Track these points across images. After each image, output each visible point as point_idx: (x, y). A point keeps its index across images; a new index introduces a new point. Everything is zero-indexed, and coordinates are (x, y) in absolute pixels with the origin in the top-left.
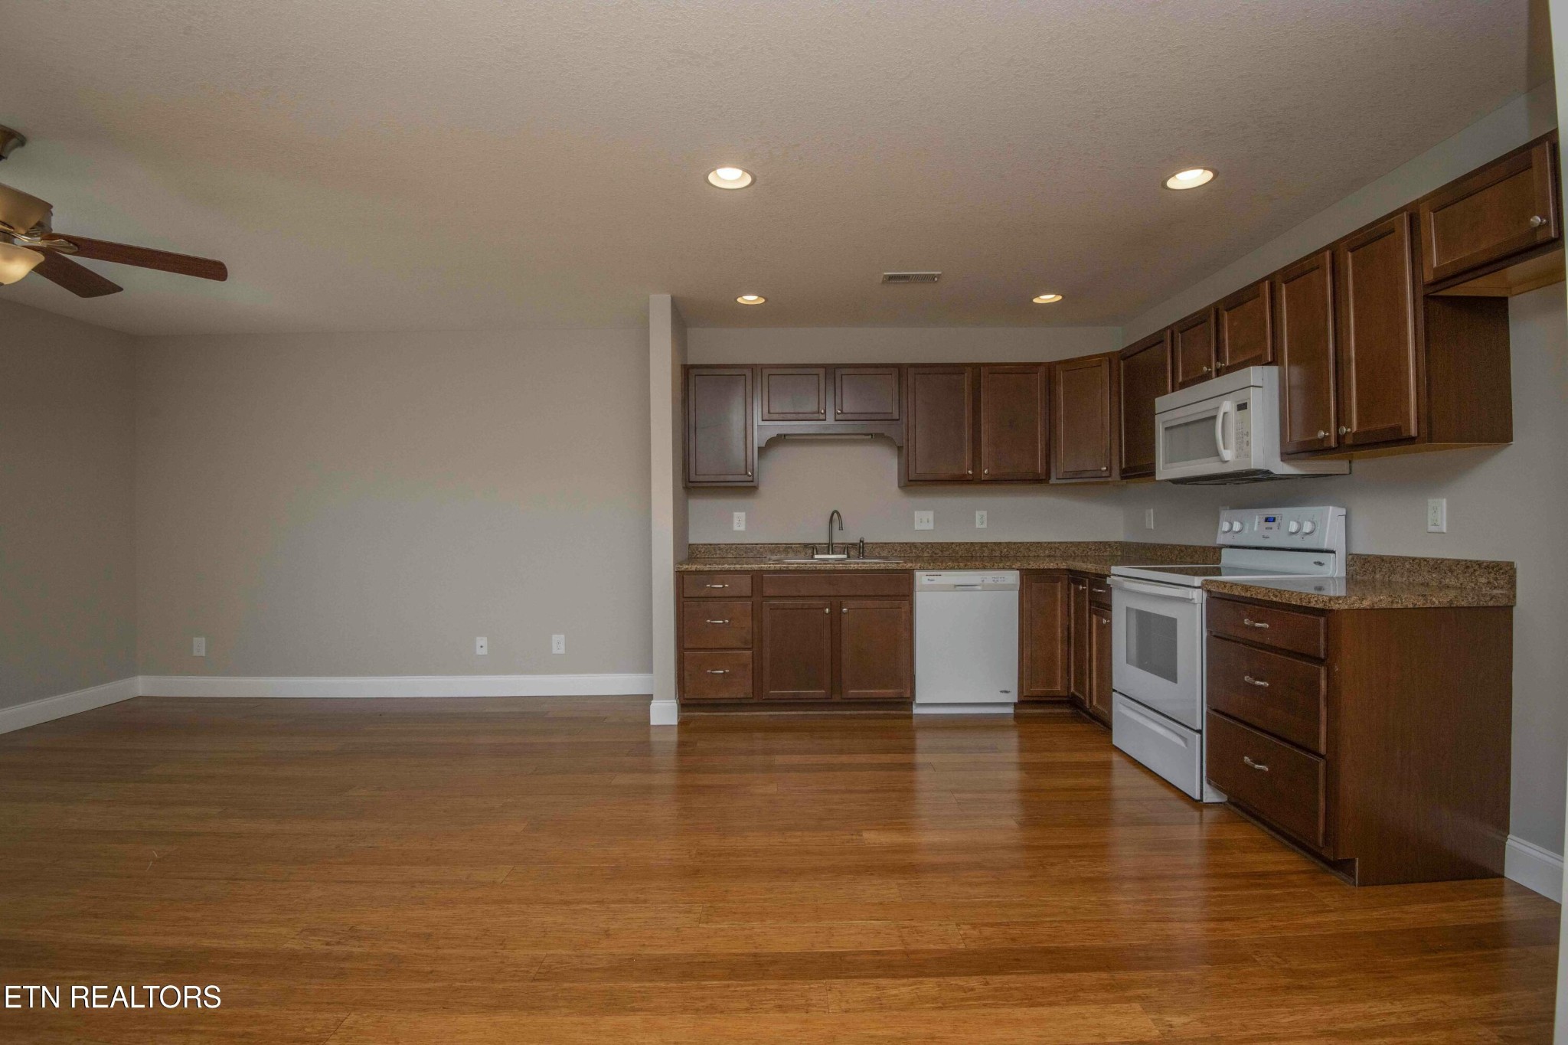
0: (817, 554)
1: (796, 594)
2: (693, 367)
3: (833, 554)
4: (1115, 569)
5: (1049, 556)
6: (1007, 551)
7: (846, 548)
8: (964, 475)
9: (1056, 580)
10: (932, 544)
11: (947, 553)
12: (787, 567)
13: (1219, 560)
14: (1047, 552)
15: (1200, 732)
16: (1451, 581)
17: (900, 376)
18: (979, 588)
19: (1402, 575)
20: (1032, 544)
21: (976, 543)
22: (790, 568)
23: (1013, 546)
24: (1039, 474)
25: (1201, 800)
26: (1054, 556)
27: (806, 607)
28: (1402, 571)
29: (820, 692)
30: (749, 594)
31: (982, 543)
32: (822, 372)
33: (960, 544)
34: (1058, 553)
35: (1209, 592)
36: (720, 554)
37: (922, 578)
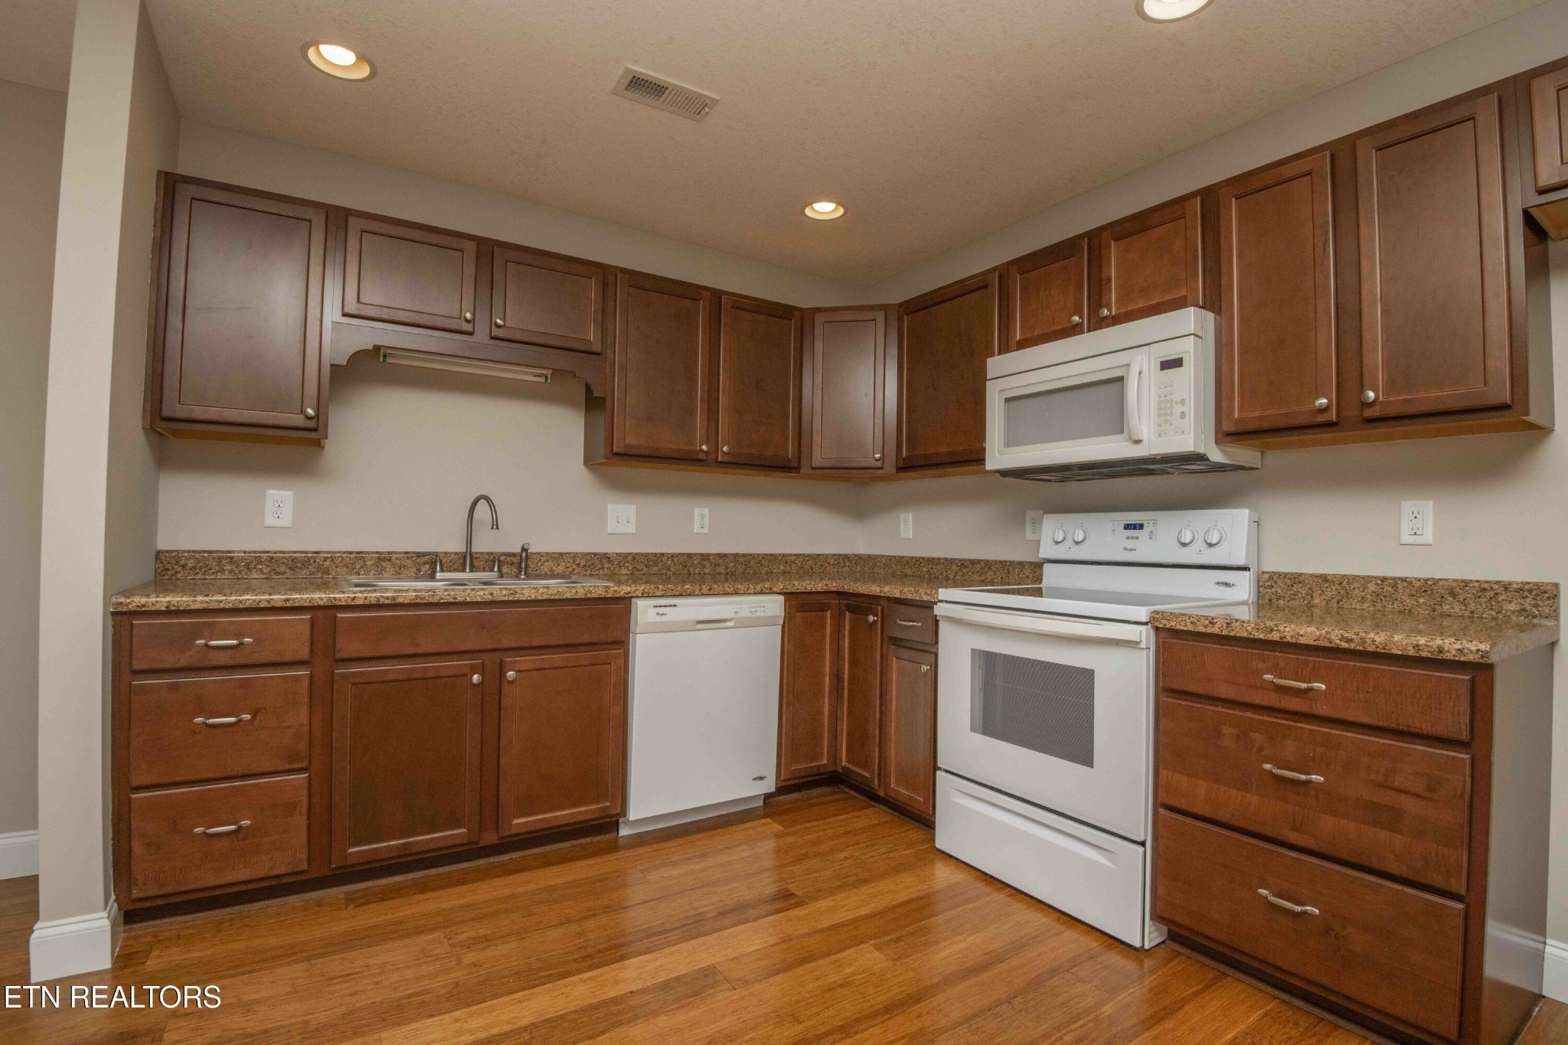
0: (442, 570)
1: (412, 651)
2: (188, 180)
3: (472, 570)
4: (944, 593)
5: (784, 573)
6: (735, 566)
7: (495, 561)
8: (697, 452)
9: (823, 608)
10: (635, 557)
11: (654, 570)
12: (394, 598)
13: (1039, 579)
14: (782, 567)
15: (1143, 844)
16: (1452, 608)
17: (604, 286)
18: (730, 624)
19: (1363, 600)
20: (765, 556)
21: (696, 554)
22: (401, 600)
23: (742, 559)
24: (789, 460)
25: (1143, 947)
26: (789, 573)
27: (432, 674)
28: (1363, 594)
29: (457, 833)
30: (304, 654)
31: (702, 555)
32: (470, 247)
33: (673, 556)
34: (794, 569)
35: (1157, 629)
36: (230, 572)
37: (645, 611)
